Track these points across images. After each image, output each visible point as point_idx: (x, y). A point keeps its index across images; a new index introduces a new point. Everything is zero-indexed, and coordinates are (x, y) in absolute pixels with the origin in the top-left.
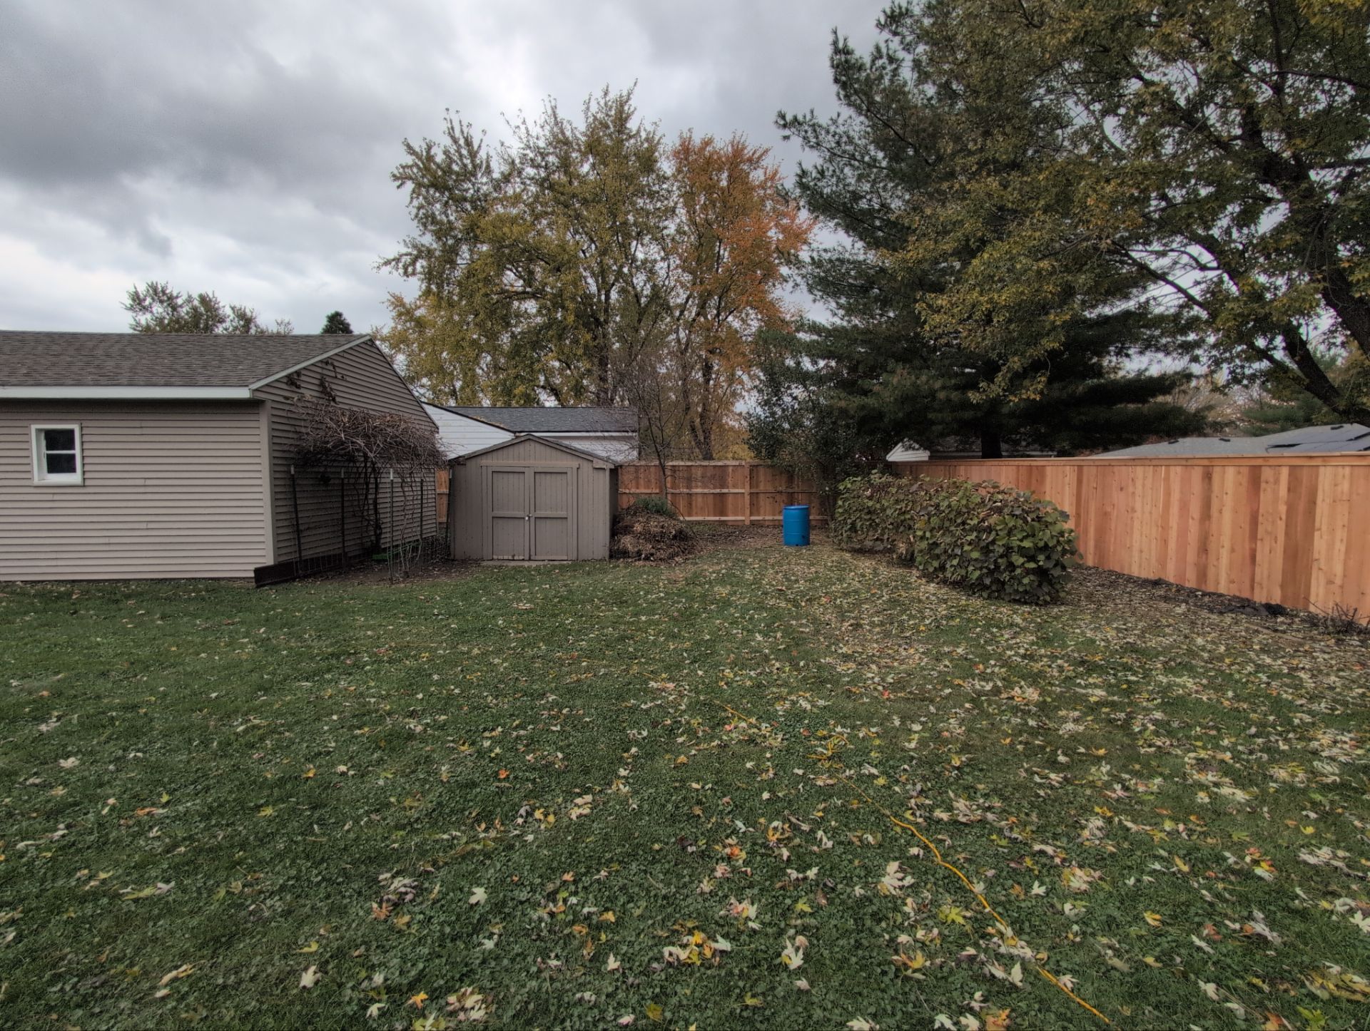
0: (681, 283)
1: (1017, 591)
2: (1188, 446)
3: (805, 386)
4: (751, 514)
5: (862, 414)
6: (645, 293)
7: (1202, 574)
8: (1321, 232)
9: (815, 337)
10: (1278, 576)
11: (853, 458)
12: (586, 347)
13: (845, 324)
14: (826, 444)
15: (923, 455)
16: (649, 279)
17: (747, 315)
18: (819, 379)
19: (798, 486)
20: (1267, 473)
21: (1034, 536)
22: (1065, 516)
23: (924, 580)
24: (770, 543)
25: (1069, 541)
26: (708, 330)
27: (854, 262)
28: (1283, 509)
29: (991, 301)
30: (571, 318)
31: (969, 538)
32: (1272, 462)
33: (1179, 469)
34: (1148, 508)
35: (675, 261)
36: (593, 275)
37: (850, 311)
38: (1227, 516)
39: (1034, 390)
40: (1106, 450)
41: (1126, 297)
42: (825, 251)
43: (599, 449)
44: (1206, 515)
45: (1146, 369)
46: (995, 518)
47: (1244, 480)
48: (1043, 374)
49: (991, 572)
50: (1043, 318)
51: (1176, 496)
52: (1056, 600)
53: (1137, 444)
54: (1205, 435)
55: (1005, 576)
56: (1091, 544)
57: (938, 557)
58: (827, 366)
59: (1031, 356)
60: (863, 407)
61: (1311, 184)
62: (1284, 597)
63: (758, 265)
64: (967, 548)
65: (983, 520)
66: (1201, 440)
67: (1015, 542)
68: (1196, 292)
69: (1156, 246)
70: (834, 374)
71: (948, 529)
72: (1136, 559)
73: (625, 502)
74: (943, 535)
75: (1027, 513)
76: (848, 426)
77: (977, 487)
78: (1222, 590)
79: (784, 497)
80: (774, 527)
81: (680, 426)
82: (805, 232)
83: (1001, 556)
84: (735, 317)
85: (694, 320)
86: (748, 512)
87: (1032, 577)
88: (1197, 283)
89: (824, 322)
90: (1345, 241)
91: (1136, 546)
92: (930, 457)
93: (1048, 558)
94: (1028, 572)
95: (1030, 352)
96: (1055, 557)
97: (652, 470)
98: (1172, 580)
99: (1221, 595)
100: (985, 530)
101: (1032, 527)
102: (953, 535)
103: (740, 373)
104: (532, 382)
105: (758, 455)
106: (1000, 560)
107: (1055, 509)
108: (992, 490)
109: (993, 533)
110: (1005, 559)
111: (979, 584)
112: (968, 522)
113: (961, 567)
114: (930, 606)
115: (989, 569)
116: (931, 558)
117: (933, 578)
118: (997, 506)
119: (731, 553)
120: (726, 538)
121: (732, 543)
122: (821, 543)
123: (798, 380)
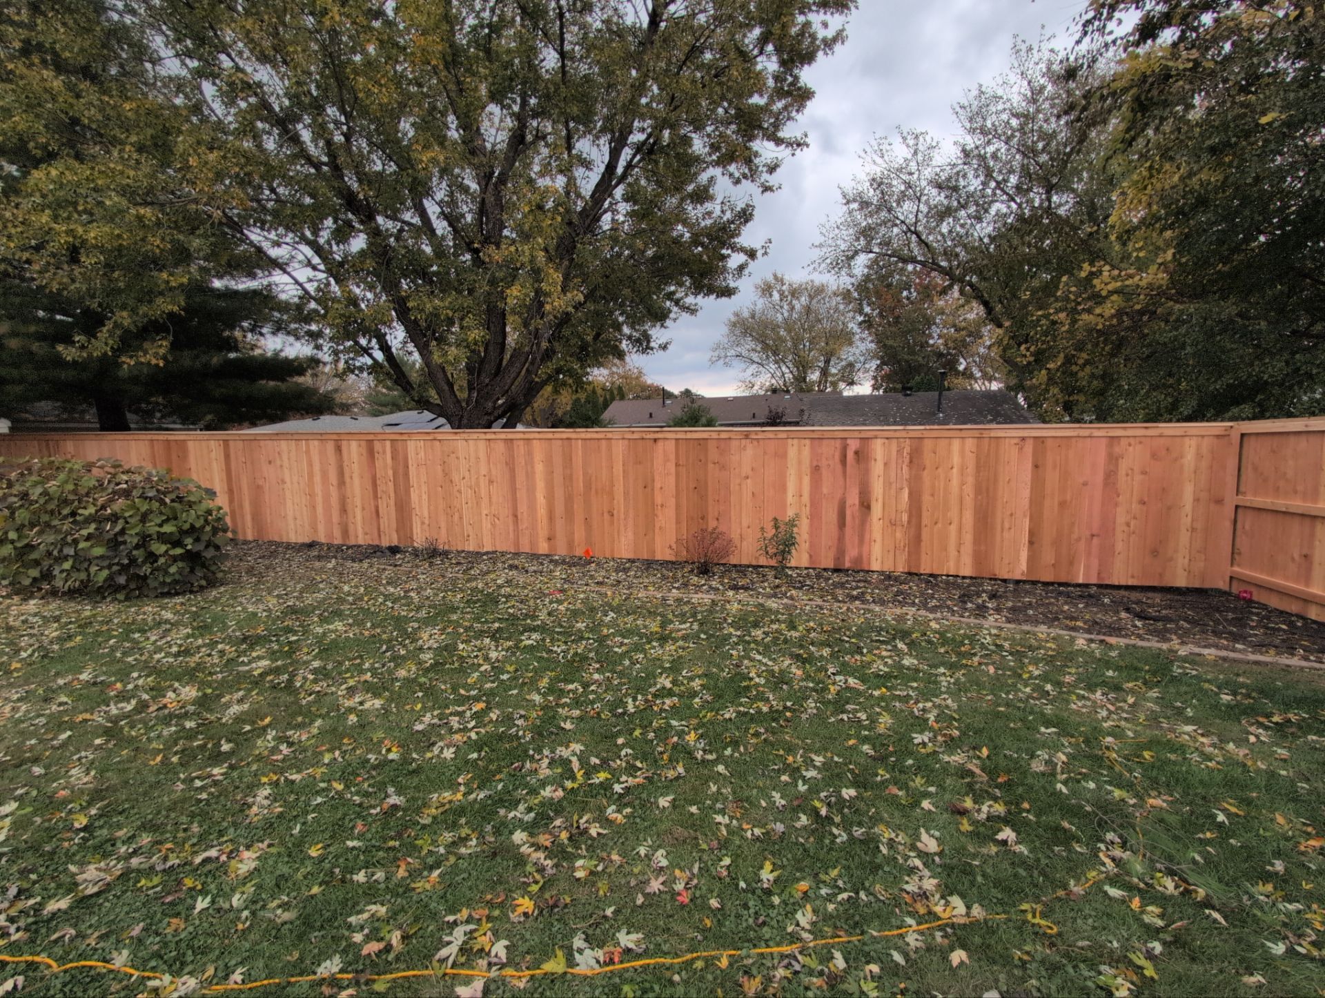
1: (163, 583)
2: (327, 422)
7: (345, 533)
8: (388, 264)
10: (394, 525)
20: (377, 446)
21: (176, 518)
22: (211, 493)
23: (16, 599)
25: (219, 519)
28: (390, 472)
31: (85, 532)
32: (380, 437)
33: (316, 443)
34: (295, 479)
38: (357, 481)
39: (155, 353)
40: (254, 424)
41: (253, 276)
44: (342, 483)
45: (281, 350)
46: (121, 503)
47: (364, 452)
48: (163, 339)
49: (124, 569)
50: (155, 273)
51: (317, 468)
52: (212, 583)
53: (282, 419)
54: (336, 414)
55: (146, 569)
56: (248, 518)
57: (37, 563)
59: (146, 315)
61: (378, 226)
62: (399, 539)
64: (82, 545)
65: (103, 507)
66: (334, 417)
67: (152, 528)
68: (311, 288)
69: (273, 236)
71: (48, 525)
72: (292, 526)
74: (40, 533)
75: (165, 494)
77: (89, 467)
78: (361, 542)
83: (137, 547)
87: (180, 564)
88: (310, 280)
90: (405, 277)
91: (290, 514)
92: (10, 428)
93: (197, 540)
94: (175, 559)
95: (143, 309)
96: (205, 538)
98: (323, 540)
99: (359, 546)
100: (108, 519)
101: (173, 509)
102: (58, 531)
106: (134, 552)
107: (199, 487)
108: (112, 470)
109: (121, 522)
110: (142, 550)
111: (110, 586)
112: (80, 511)
113: (78, 570)
114: (32, 631)
115: (122, 565)
116: (23, 566)
117: (32, 593)
118: (124, 490)
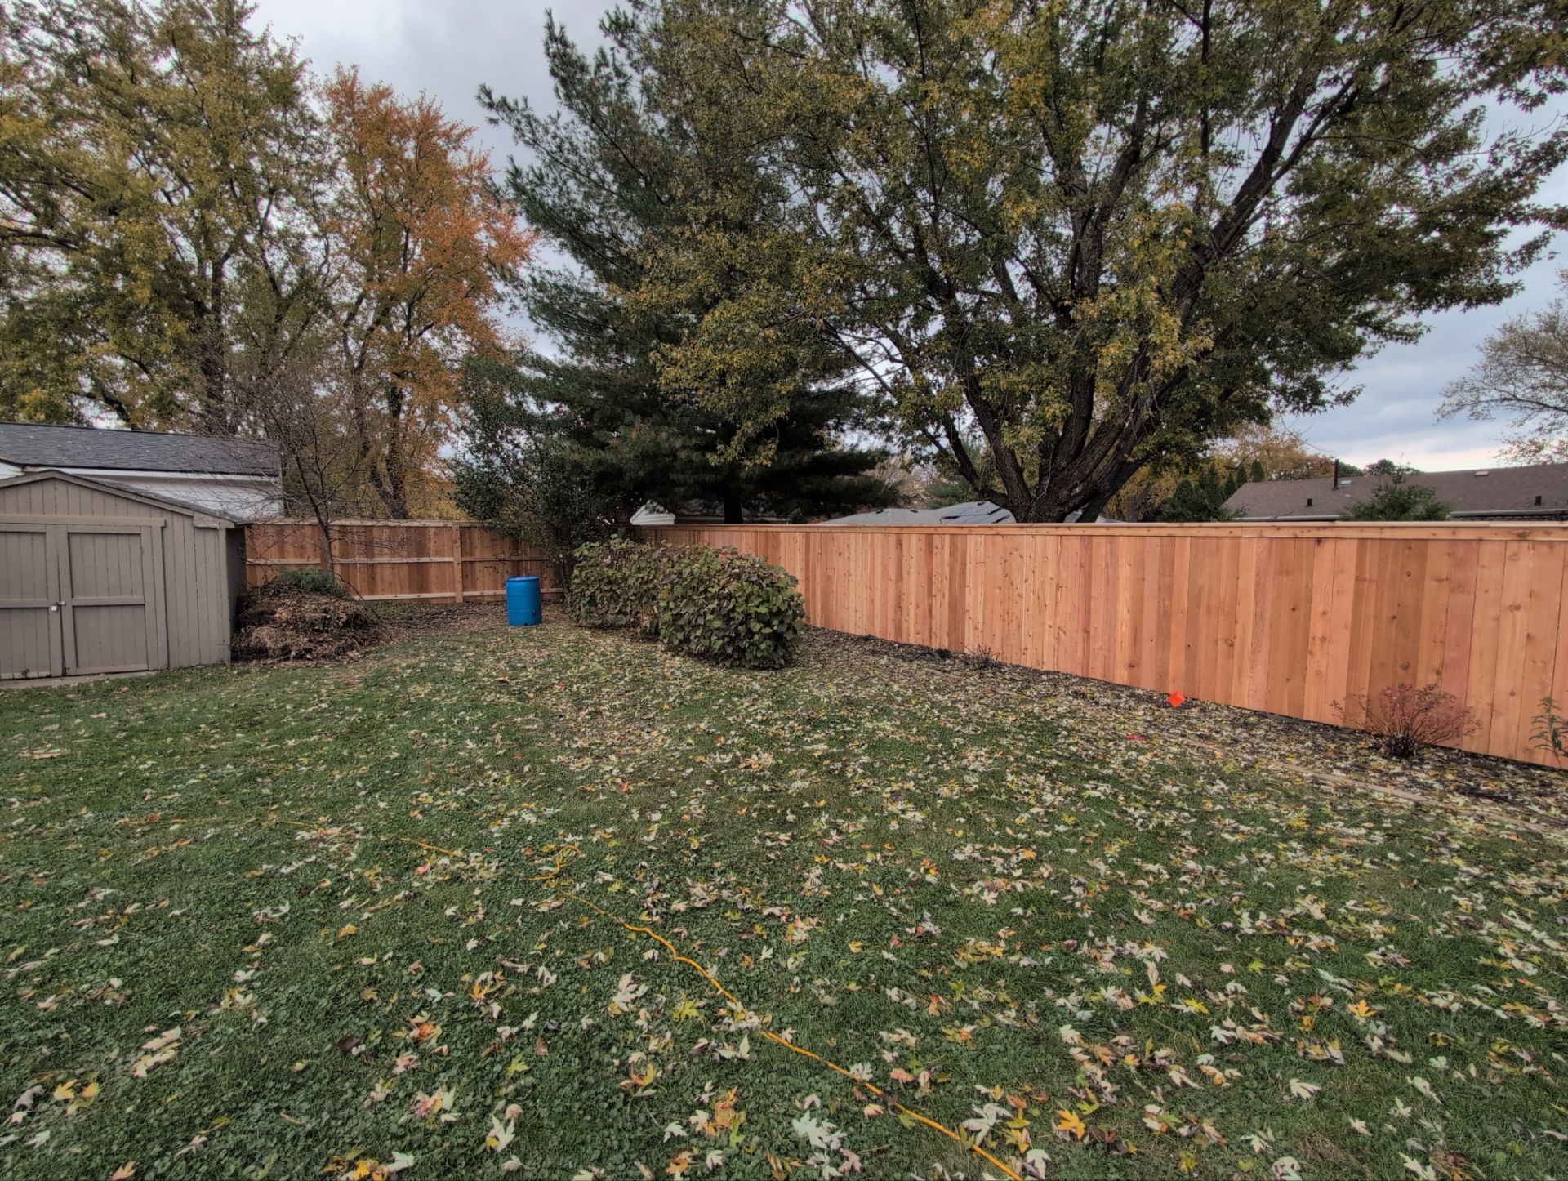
0: (348, 274)
1: (756, 657)
2: (890, 515)
3: (529, 432)
4: (464, 589)
5: (600, 469)
6: (287, 278)
7: (898, 630)
8: (964, 344)
9: (543, 375)
10: (946, 627)
11: (592, 521)
12: (178, 341)
13: (575, 363)
14: (558, 503)
15: (668, 519)
16: (293, 261)
17: (452, 334)
18: (547, 425)
19: (526, 553)
20: (937, 540)
21: (768, 601)
22: (794, 580)
23: (669, 654)
24: (490, 624)
25: (798, 605)
26: (394, 345)
27: (584, 293)
28: (947, 569)
29: (723, 361)
30: (144, 294)
31: (711, 607)
32: (940, 531)
33: (880, 536)
34: (859, 571)
35: (336, 243)
36: (188, 233)
37: (580, 349)
38: (913, 575)
39: (766, 456)
40: (829, 518)
41: (840, 376)
42: (549, 273)
43: (207, 499)
44: (899, 578)
45: (857, 445)
46: (734, 585)
47: (923, 545)
48: (773, 442)
49: (732, 640)
50: (772, 385)
51: (878, 561)
52: (790, 663)
53: (852, 512)
54: (899, 507)
55: (745, 644)
56: (819, 606)
57: (682, 628)
58: (557, 410)
59: (762, 423)
60: (600, 462)
61: (957, 303)
62: (949, 642)
63: (465, 273)
64: (709, 617)
65: (723, 588)
66: (897, 510)
67: (752, 608)
68: (887, 380)
69: (860, 334)
70: (565, 424)
71: (690, 598)
72: (852, 618)
73: (258, 579)
74: (687, 604)
75: (763, 579)
76: (583, 484)
77: (717, 552)
78: (912, 642)
79: (509, 567)
80: (497, 603)
81: (353, 472)
82: (526, 245)
83: (741, 624)
84: (434, 334)
85: (371, 329)
86: (459, 586)
87: (769, 642)
88: (888, 372)
89: (551, 358)
90: (979, 353)
91: (852, 606)
92: (676, 521)
93: (782, 622)
94: (765, 637)
95: (761, 418)
96: (787, 621)
97: (308, 531)
98: (878, 635)
99: (911, 645)
100: (725, 598)
101: (767, 592)
102: (696, 604)
103: (444, 408)
104: (64, 381)
105: (472, 511)
106: (740, 628)
107: (786, 574)
108: (731, 557)
109: (733, 600)
110: (744, 626)
111: (722, 654)
112: (710, 589)
113: (704, 638)
114: (676, 682)
115: (731, 637)
116: (675, 629)
117: (678, 651)
118: (736, 573)
119: (434, 640)
120: (428, 621)
121: (438, 627)
122: (557, 620)
123: (520, 424)
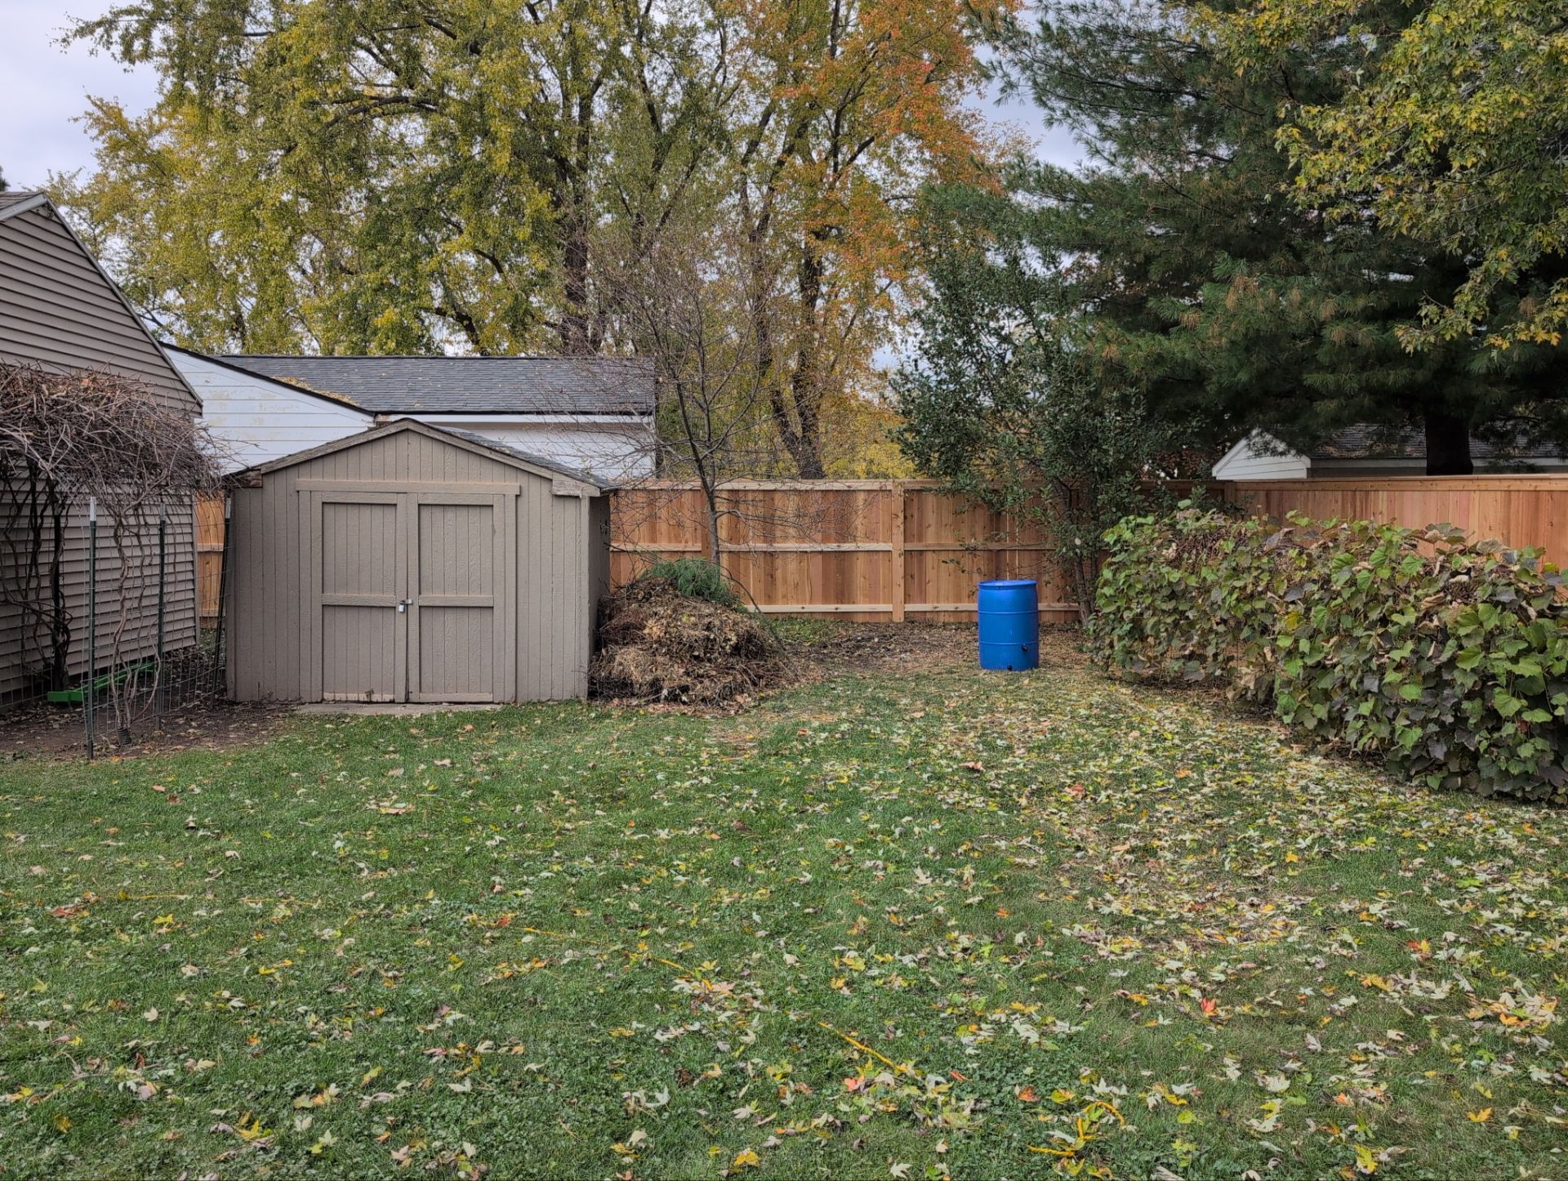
0: (751, 79)
1: (1505, 775)
3: (1029, 312)
4: (907, 598)
5: (1158, 372)
6: (670, 101)
9: (1051, 203)
11: (1136, 473)
12: (537, 223)
13: (1118, 172)
14: (1075, 443)
15: (1294, 467)
16: (677, 74)
17: (900, 151)
18: (1063, 299)
19: (1013, 537)
21: (1542, 650)
23: (1296, 750)
24: (949, 663)
26: (812, 185)
27: (1138, 35)
29: (1445, 122)
30: (503, 158)
31: (1396, 655)
35: (735, 30)
36: (553, 60)
37: (1129, 143)
42: (1074, 9)
43: (565, 451)
46: (1453, 612)
49: (1446, 731)
55: (1479, 741)
57: (1326, 695)
58: (1078, 266)
59: (1537, 245)
60: (1159, 360)
63: (922, 40)
64: (1391, 677)
65: (1428, 615)
67: (1499, 663)
70: (1093, 288)
71: (1348, 634)
73: (625, 572)
74: (1339, 647)
75: (1528, 598)
76: (1124, 402)
77: (1415, 539)
79: (981, 562)
80: (959, 627)
81: (748, 402)
83: (1470, 696)
84: (874, 156)
85: (780, 163)
86: (899, 593)
87: (1540, 743)
89: (1071, 169)
92: (1311, 472)
94: (1531, 731)
95: (1535, 236)
97: (687, 499)
100: (1432, 638)
101: (1540, 629)
102: (1361, 648)
103: (884, 282)
104: (414, 296)
105: (924, 465)
106: (1466, 705)
108: (1447, 548)
109: (1452, 643)
110: (1478, 702)
111: (1420, 758)
112: (1395, 617)
113: (1379, 721)
114: (1309, 807)
115: (1442, 725)
116: (1310, 697)
117: (1315, 744)
118: (1461, 584)
119: (860, 685)
120: (850, 652)
121: (865, 662)
122: (1065, 664)
123: (1013, 299)
